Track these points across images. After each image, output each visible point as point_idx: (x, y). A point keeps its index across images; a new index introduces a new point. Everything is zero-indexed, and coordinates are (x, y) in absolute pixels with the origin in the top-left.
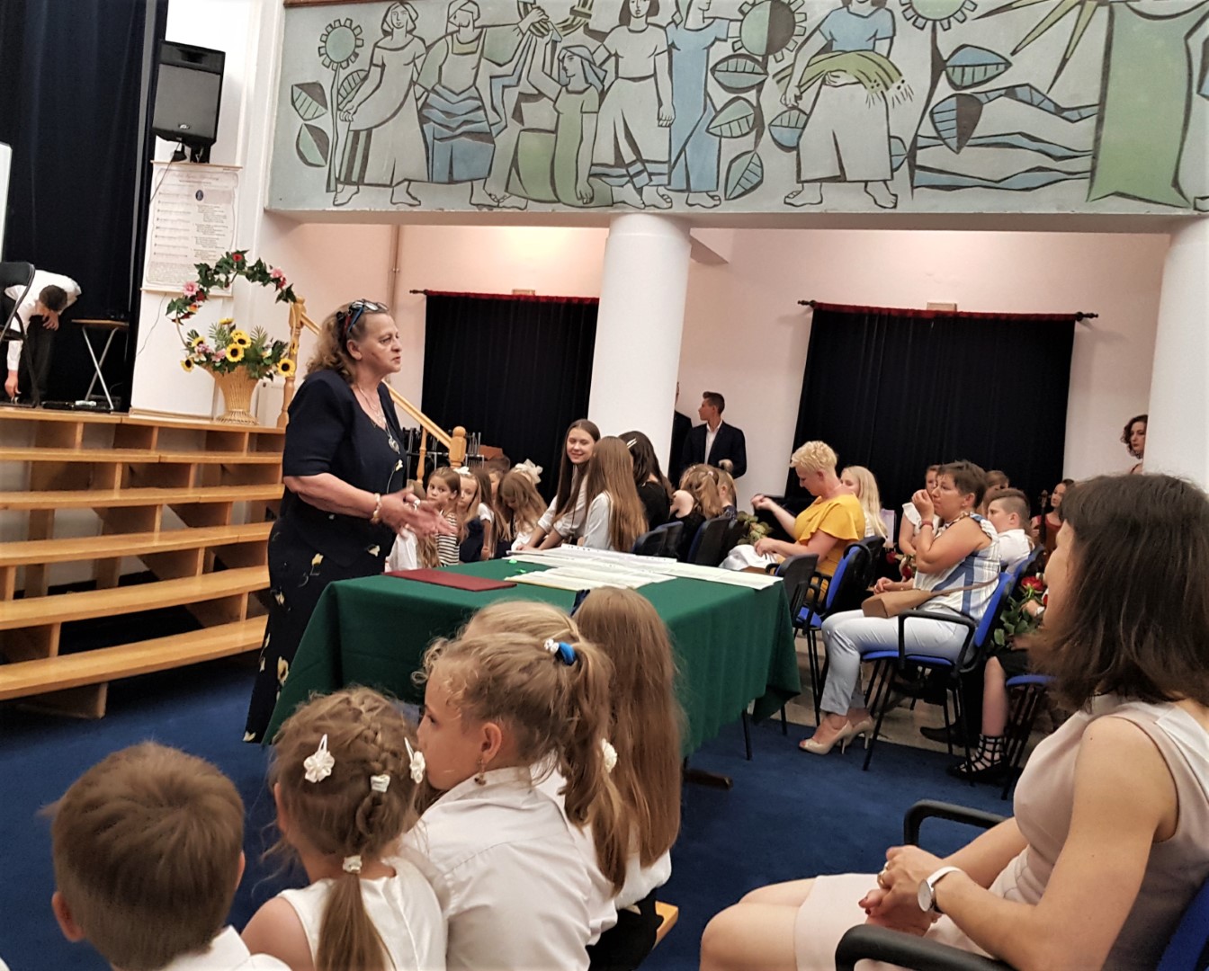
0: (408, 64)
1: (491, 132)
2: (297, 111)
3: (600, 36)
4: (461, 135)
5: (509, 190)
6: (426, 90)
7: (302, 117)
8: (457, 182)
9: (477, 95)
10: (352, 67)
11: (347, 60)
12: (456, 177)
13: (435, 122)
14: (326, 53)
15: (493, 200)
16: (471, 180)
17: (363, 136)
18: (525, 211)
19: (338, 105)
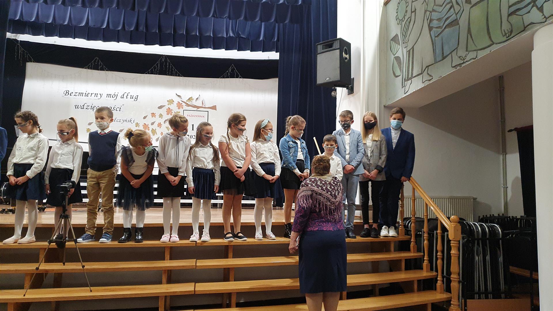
0: (423, 3)
1: (457, 19)
2: (392, 52)
4: (445, 28)
5: (469, 50)
6: (431, 12)
7: (393, 54)
8: (445, 57)
9: (449, 1)
10: (406, 18)
11: (404, 16)
12: (445, 55)
13: (435, 28)
14: (398, 18)
15: (461, 59)
16: (451, 53)
17: (411, 51)
18: (476, 59)
19: (403, 41)
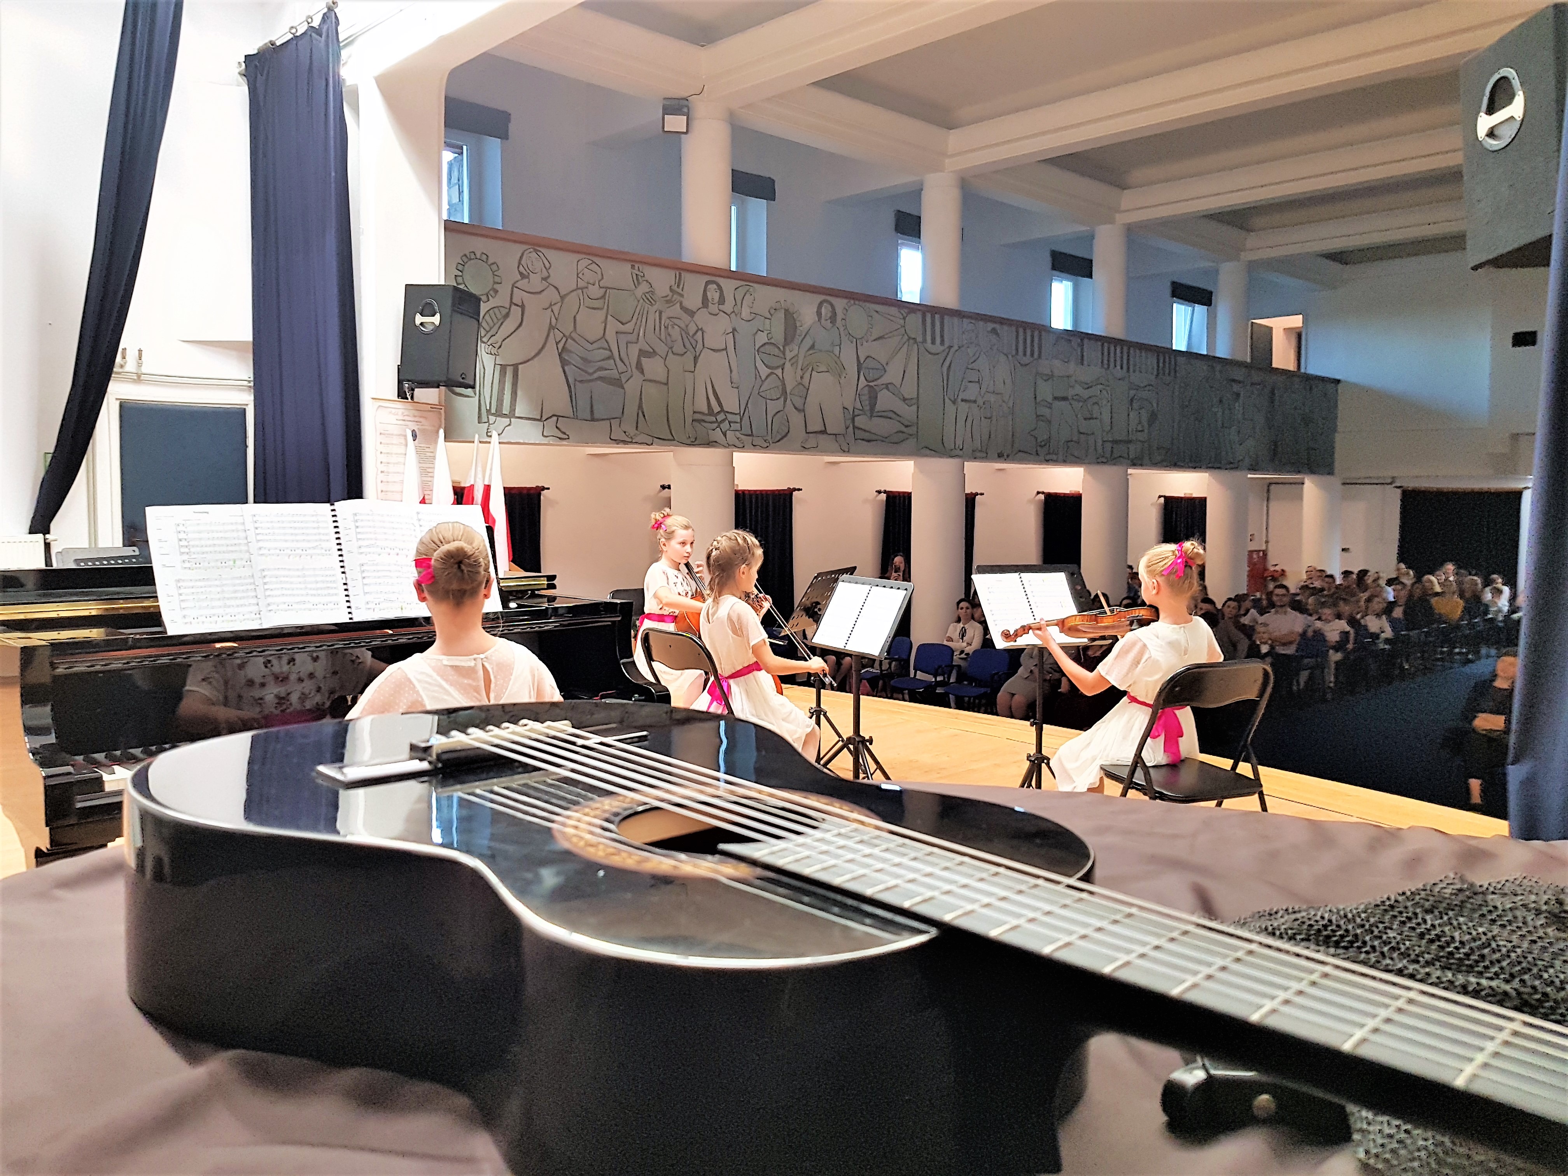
0: (546, 309)
1: (621, 379)
3: (692, 314)
4: (597, 379)
6: (564, 335)
8: (598, 420)
9: (606, 346)
10: (493, 303)
11: (487, 295)
12: (596, 416)
13: (575, 366)
14: (464, 283)
16: (609, 419)
17: (509, 369)
19: (482, 338)
